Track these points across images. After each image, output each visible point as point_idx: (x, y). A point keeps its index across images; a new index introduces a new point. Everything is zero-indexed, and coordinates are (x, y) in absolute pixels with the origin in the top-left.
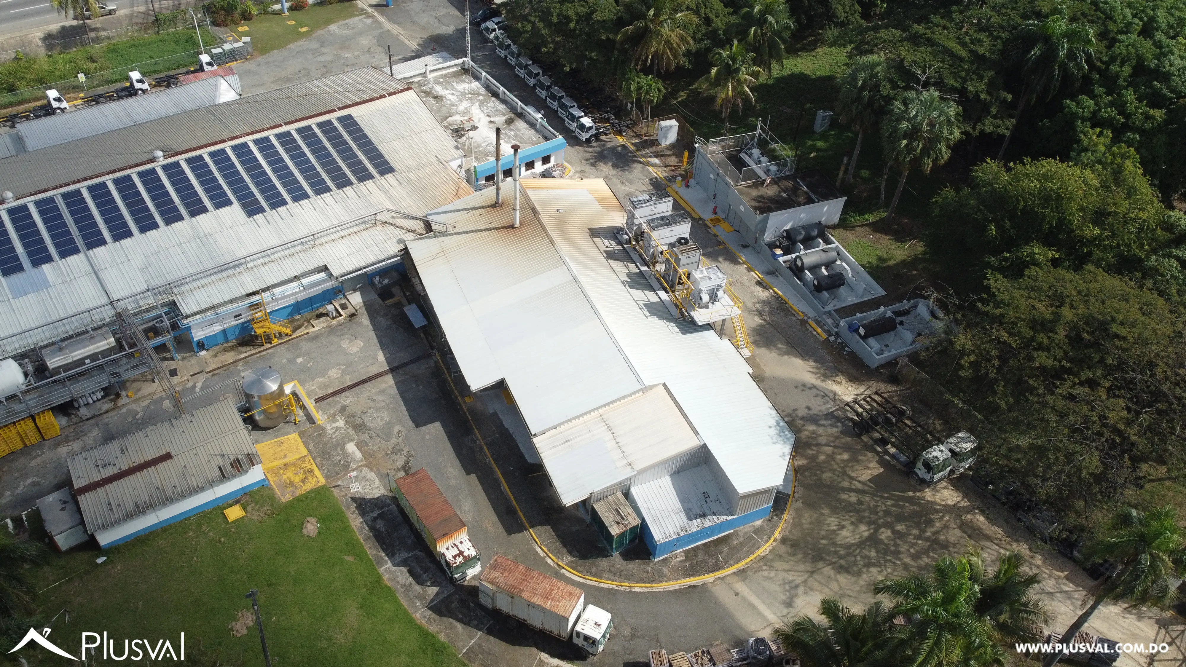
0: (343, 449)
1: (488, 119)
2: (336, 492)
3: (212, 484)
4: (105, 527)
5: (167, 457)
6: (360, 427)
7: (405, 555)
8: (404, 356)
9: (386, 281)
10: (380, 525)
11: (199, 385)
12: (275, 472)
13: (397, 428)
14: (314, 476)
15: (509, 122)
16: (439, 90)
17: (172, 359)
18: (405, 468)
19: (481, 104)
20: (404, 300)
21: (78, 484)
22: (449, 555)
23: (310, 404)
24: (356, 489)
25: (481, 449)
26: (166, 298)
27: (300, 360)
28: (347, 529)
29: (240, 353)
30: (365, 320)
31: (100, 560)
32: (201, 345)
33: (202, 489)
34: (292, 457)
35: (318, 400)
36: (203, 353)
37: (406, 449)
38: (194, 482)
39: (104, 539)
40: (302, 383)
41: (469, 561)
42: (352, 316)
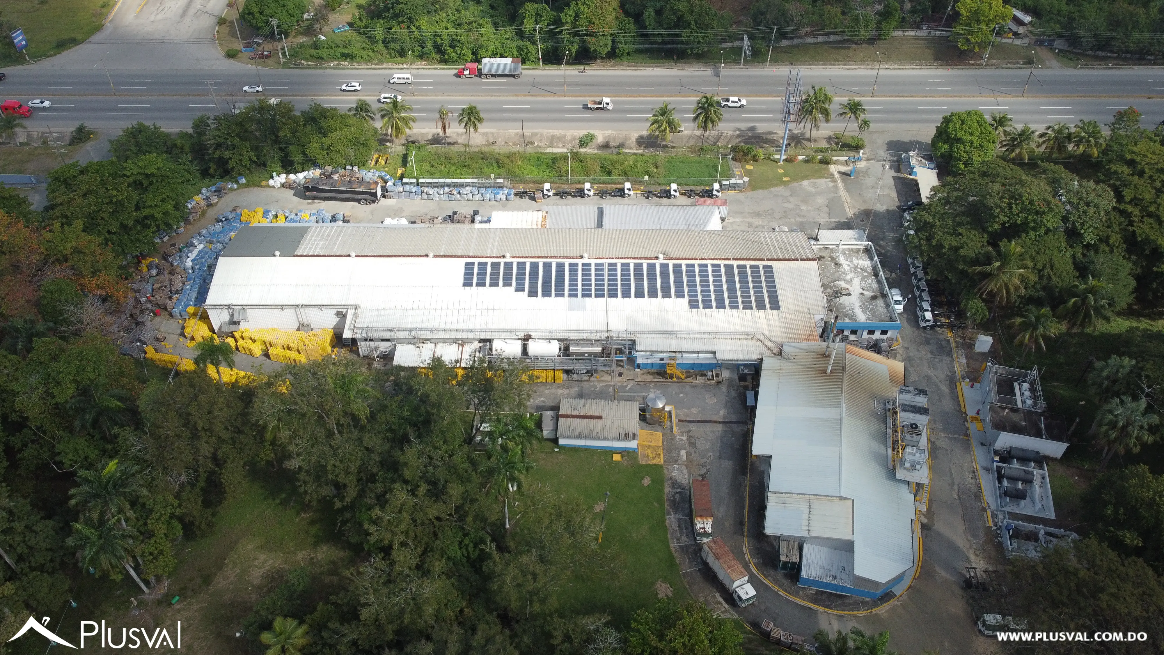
0: (679, 452)
1: (861, 291)
2: (665, 471)
3: (613, 439)
4: (564, 437)
5: (600, 417)
6: (692, 444)
7: (681, 516)
8: (734, 418)
9: (746, 371)
10: (677, 497)
11: (629, 386)
12: (644, 447)
13: (710, 454)
14: (659, 458)
15: (874, 298)
16: (842, 259)
17: (623, 367)
18: (703, 476)
19: (864, 278)
20: (750, 386)
21: (561, 412)
22: (699, 526)
23: (674, 420)
24: (675, 473)
25: (746, 486)
26: (632, 337)
27: (681, 395)
28: (662, 491)
29: (655, 378)
30: (724, 388)
31: (556, 450)
32: (639, 366)
33: (608, 440)
34: (654, 444)
35: (679, 421)
36: (638, 370)
37: (709, 467)
38: (607, 435)
39: (561, 442)
40: (676, 408)
41: (706, 534)
42: (719, 383)
